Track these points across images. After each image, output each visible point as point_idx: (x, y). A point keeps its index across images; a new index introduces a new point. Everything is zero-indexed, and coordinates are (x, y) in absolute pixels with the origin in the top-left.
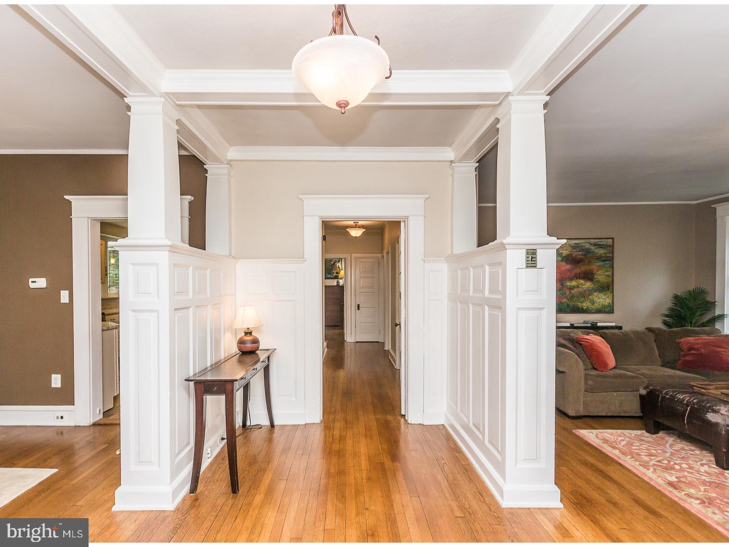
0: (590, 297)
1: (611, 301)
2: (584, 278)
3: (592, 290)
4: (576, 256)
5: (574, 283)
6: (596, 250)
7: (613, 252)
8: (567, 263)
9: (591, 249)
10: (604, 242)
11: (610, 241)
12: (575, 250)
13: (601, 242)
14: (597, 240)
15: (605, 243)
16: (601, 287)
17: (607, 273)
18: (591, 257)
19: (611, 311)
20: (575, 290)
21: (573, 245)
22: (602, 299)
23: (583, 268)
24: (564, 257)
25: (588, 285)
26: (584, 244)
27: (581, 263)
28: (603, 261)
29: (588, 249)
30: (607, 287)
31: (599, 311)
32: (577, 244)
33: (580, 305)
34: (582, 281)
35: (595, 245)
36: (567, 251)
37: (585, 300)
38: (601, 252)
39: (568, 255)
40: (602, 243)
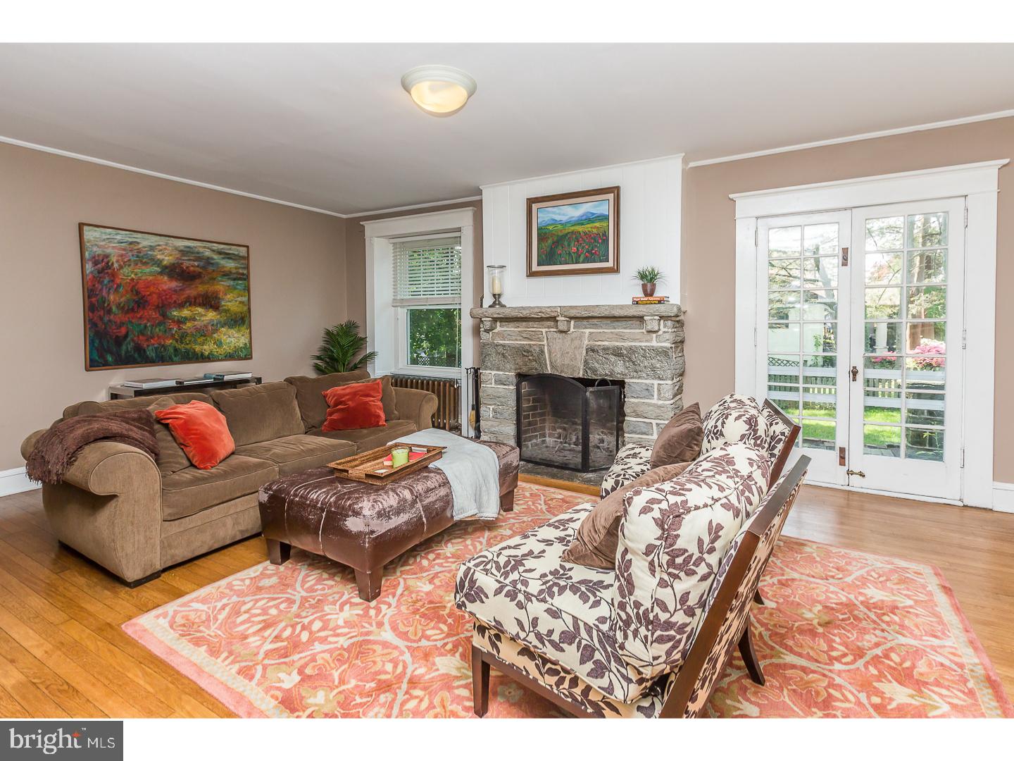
0: (215, 335)
1: (247, 341)
2: (202, 305)
3: (217, 324)
4: (187, 267)
5: (186, 313)
6: (223, 262)
7: (247, 268)
8: (171, 277)
9: (213, 259)
10: (234, 250)
11: (243, 251)
12: (186, 258)
13: (230, 249)
14: (222, 246)
15: (236, 253)
16: (232, 320)
17: (239, 299)
18: (214, 271)
19: (248, 357)
20: (189, 324)
21: (182, 248)
22: (232, 338)
23: (200, 288)
24: (166, 267)
25: (211, 315)
26: (201, 250)
27: (197, 281)
28: (235, 279)
29: (208, 258)
30: (241, 320)
31: (230, 357)
32: (189, 247)
33: (197, 348)
34: (200, 310)
35: (220, 253)
36: (171, 258)
37: (206, 340)
38: (230, 265)
39: (174, 264)
40: (231, 252)
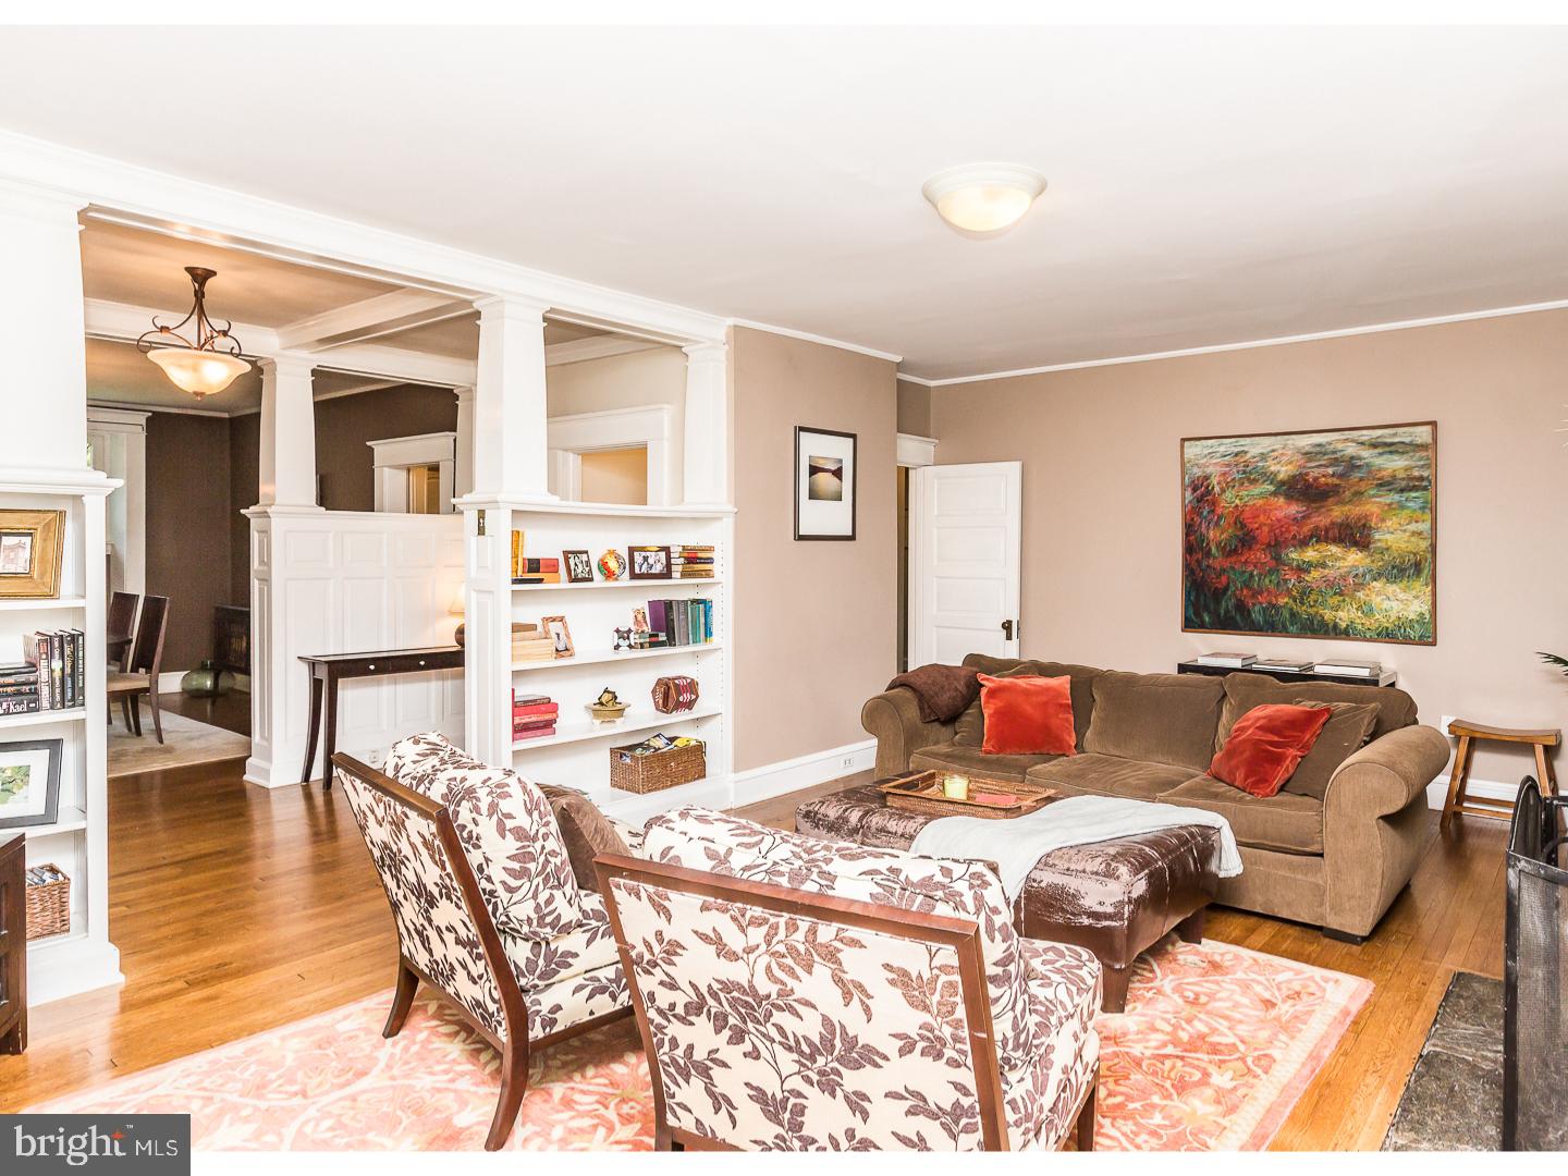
0: (1360, 594)
1: (1425, 608)
2: (1338, 541)
3: (1364, 575)
4: (1316, 479)
5: (1310, 554)
6: (1379, 461)
7: (1432, 464)
8: (1289, 497)
9: (1360, 458)
10: (1404, 435)
11: (1423, 435)
12: (1313, 464)
13: (1395, 435)
14: (1379, 432)
15: (1407, 440)
16: (1393, 568)
17: (1413, 527)
18: (1361, 479)
19: (1428, 638)
20: (1315, 574)
21: (1307, 449)
22: (1397, 602)
23: (1337, 513)
24: (1283, 483)
25: (1354, 558)
26: (1340, 446)
27: (1330, 500)
28: (1402, 491)
29: (1352, 458)
30: (1418, 567)
31: (1388, 636)
32: (1319, 445)
33: (1328, 615)
34: (1334, 549)
35: (1374, 446)
36: (1290, 467)
37: (1344, 601)
38: (1395, 464)
39: (1294, 477)
40: (1396, 440)
